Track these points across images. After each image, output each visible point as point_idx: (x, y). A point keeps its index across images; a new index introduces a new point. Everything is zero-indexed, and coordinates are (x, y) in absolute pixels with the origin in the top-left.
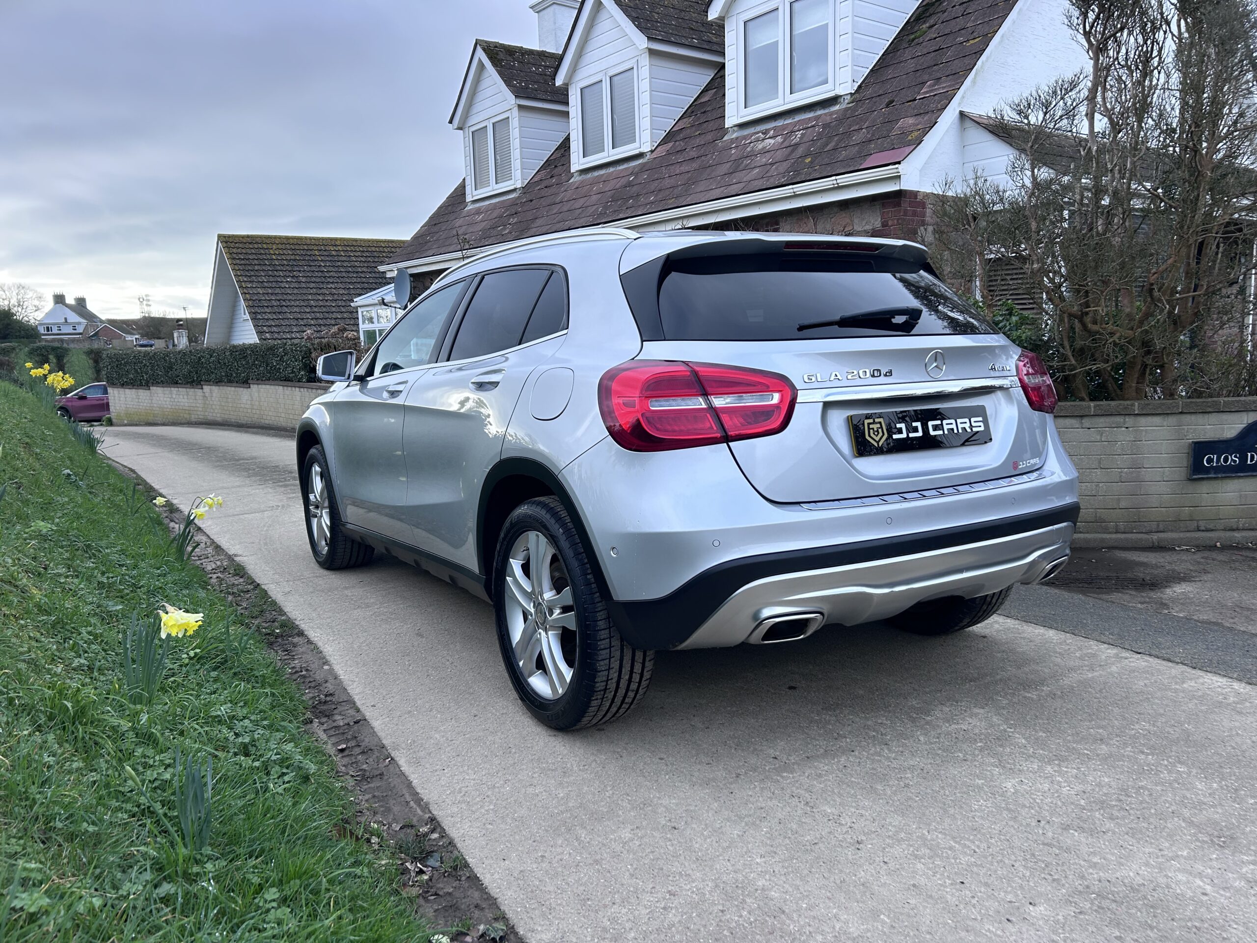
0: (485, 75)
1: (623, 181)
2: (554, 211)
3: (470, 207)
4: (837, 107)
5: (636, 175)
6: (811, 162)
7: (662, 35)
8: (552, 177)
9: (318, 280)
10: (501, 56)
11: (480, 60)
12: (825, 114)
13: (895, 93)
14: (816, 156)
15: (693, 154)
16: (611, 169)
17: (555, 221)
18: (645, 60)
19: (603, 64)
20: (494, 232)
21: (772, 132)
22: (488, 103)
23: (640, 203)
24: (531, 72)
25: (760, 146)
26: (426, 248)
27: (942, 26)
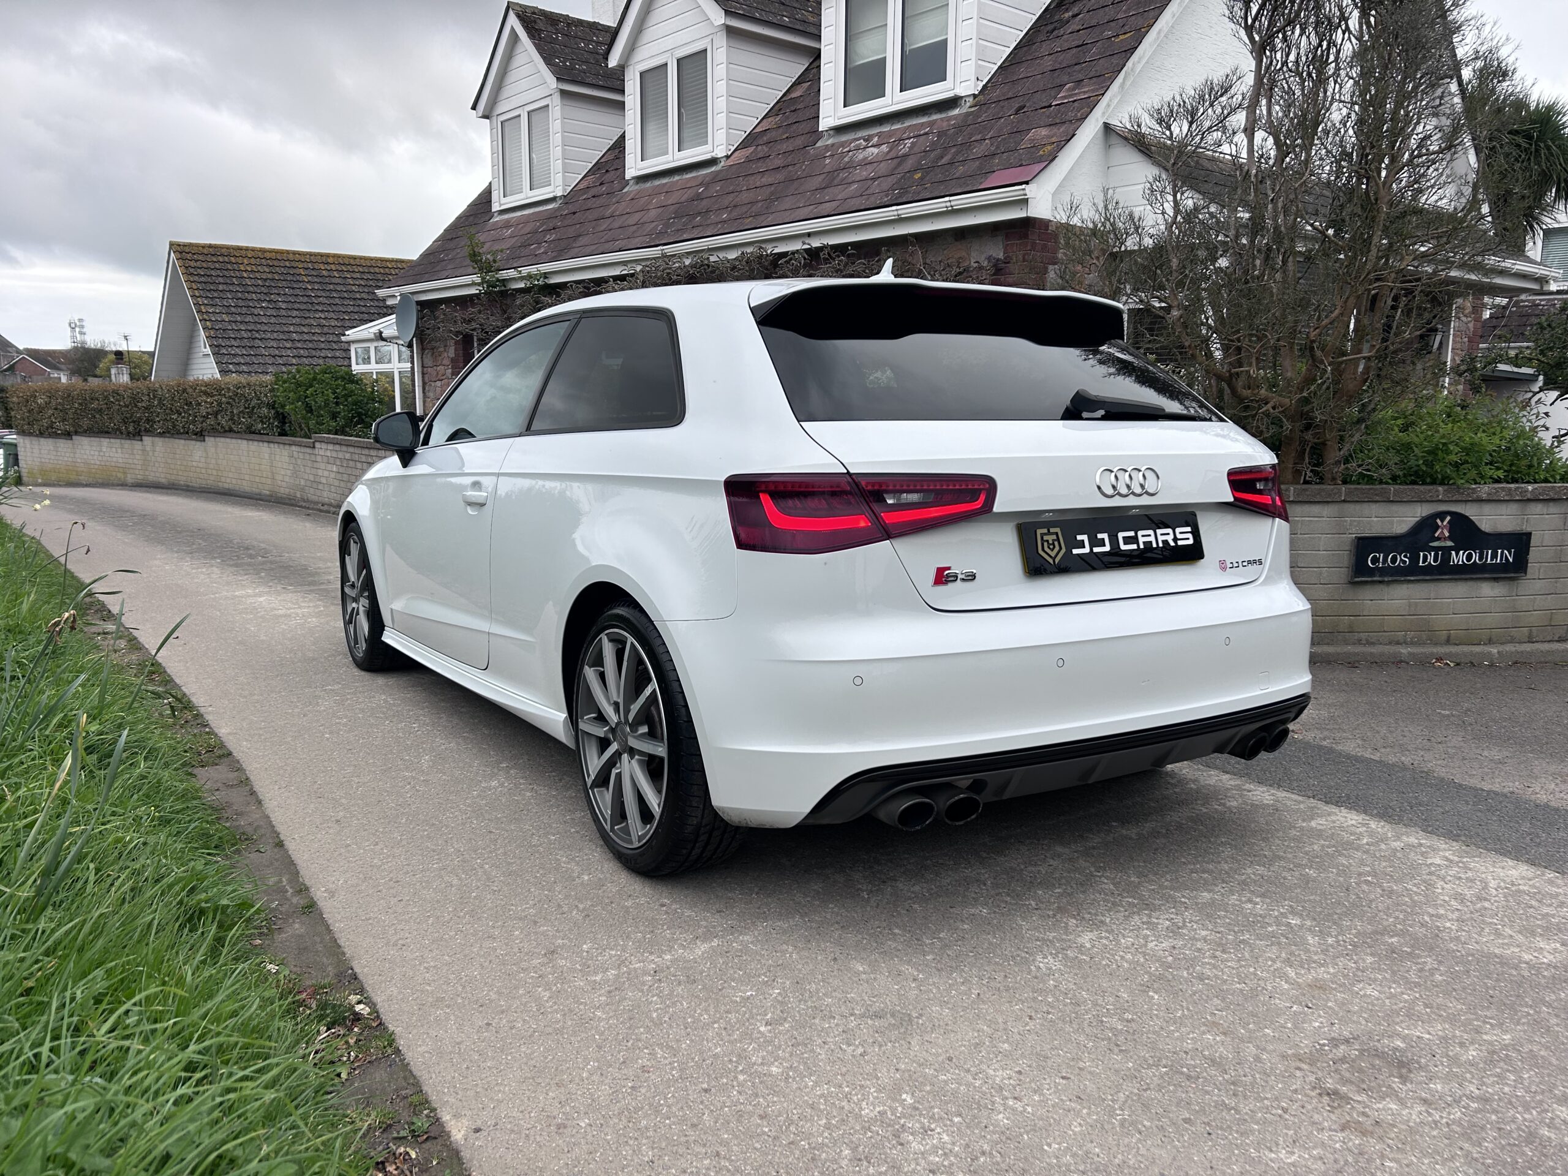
0: (519, 49)
1: (690, 193)
2: (602, 228)
3: (497, 219)
4: (956, 112)
5: (706, 184)
6: (921, 179)
7: (744, 10)
8: (601, 184)
9: (303, 307)
10: (540, 25)
11: (513, 29)
12: (942, 119)
13: (1027, 97)
14: (927, 170)
15: (778, 162)
16: (677, 178)
17: (603, 240)
18: (721, 40)
19: (668, 43)
20: (526, 251)
21: (876, 139)
22: (523, 84)
23: (709, 222)
24: (578, 48)
25: (861, 156)
26: (438, 268)
27: (1088, 16)
